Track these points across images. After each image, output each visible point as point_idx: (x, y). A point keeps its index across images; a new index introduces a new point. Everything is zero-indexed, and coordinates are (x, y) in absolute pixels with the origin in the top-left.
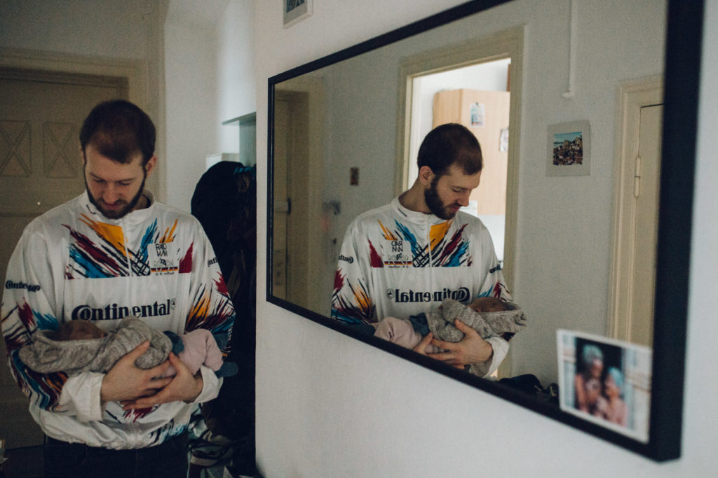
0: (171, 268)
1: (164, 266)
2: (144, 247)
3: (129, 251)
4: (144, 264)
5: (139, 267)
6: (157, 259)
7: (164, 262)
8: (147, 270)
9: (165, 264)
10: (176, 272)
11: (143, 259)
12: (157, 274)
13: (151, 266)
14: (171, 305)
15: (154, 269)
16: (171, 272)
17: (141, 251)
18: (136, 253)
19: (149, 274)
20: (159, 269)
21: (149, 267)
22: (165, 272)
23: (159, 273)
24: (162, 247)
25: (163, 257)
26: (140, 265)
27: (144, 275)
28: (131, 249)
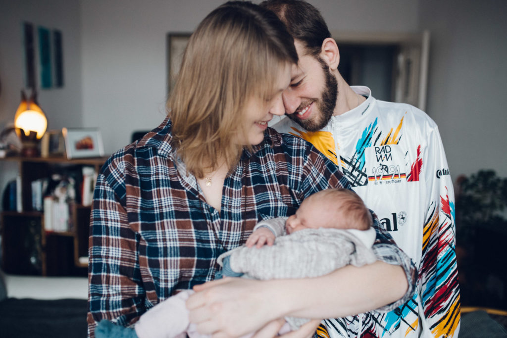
0: (396, 175)
1: (386, 173)
2: (361, 152)
3: (342, 158)
4: (360, 172)
5: (354, 177)
6: (377, 165)
7: (386, 168)
8: (364, 179)
9: (387, 171)
10: (404, 179)
11: (359, 167)
12: (376, 183)
13: (369, 174)
14: (398, 219)
15: (372, 177)
16: (397, 179)
17: (357, 157)
18: (349, 161)
19: (366, 183)
20: (378, 177)
21: (366, 176)
22: (389, 179)
23: (378, 181)
24: (384, 149)
25: (385, 163)
26: (355, 173)
27: (360, 185)
28: (343, 157)
